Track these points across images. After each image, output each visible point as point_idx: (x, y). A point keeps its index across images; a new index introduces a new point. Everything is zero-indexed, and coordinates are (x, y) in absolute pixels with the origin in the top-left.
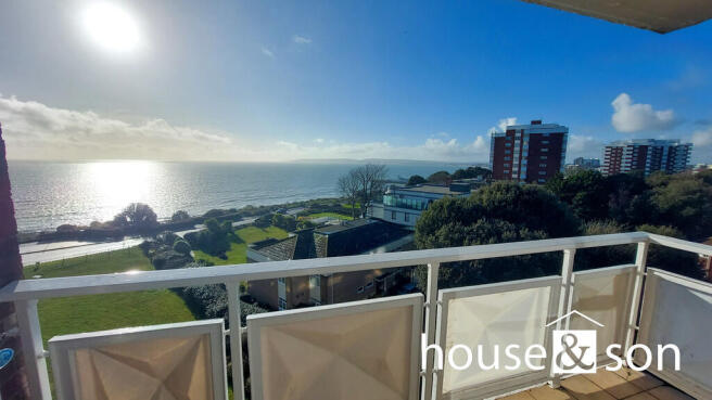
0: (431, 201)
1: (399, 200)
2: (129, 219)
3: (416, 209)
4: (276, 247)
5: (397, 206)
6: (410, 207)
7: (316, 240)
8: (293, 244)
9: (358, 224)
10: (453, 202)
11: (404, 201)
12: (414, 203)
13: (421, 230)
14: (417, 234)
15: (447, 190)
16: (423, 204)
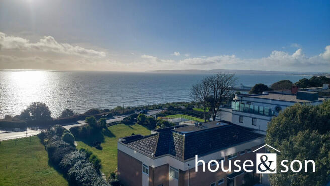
0: (278, 109)
1: (247, 105)
2: (31, 115)
3: (263, 114)
4: (142, 143)
5: (245, 111)
6: (258, 113)
7: (175, 138)
8: (155, 141)
9: (210, 126)
10: (306, 110)
11: (251, 107)
12: (261, 108)
13: (274, 135)
14: (268, 138)
15: (294, 98)
16: (270, 110)
